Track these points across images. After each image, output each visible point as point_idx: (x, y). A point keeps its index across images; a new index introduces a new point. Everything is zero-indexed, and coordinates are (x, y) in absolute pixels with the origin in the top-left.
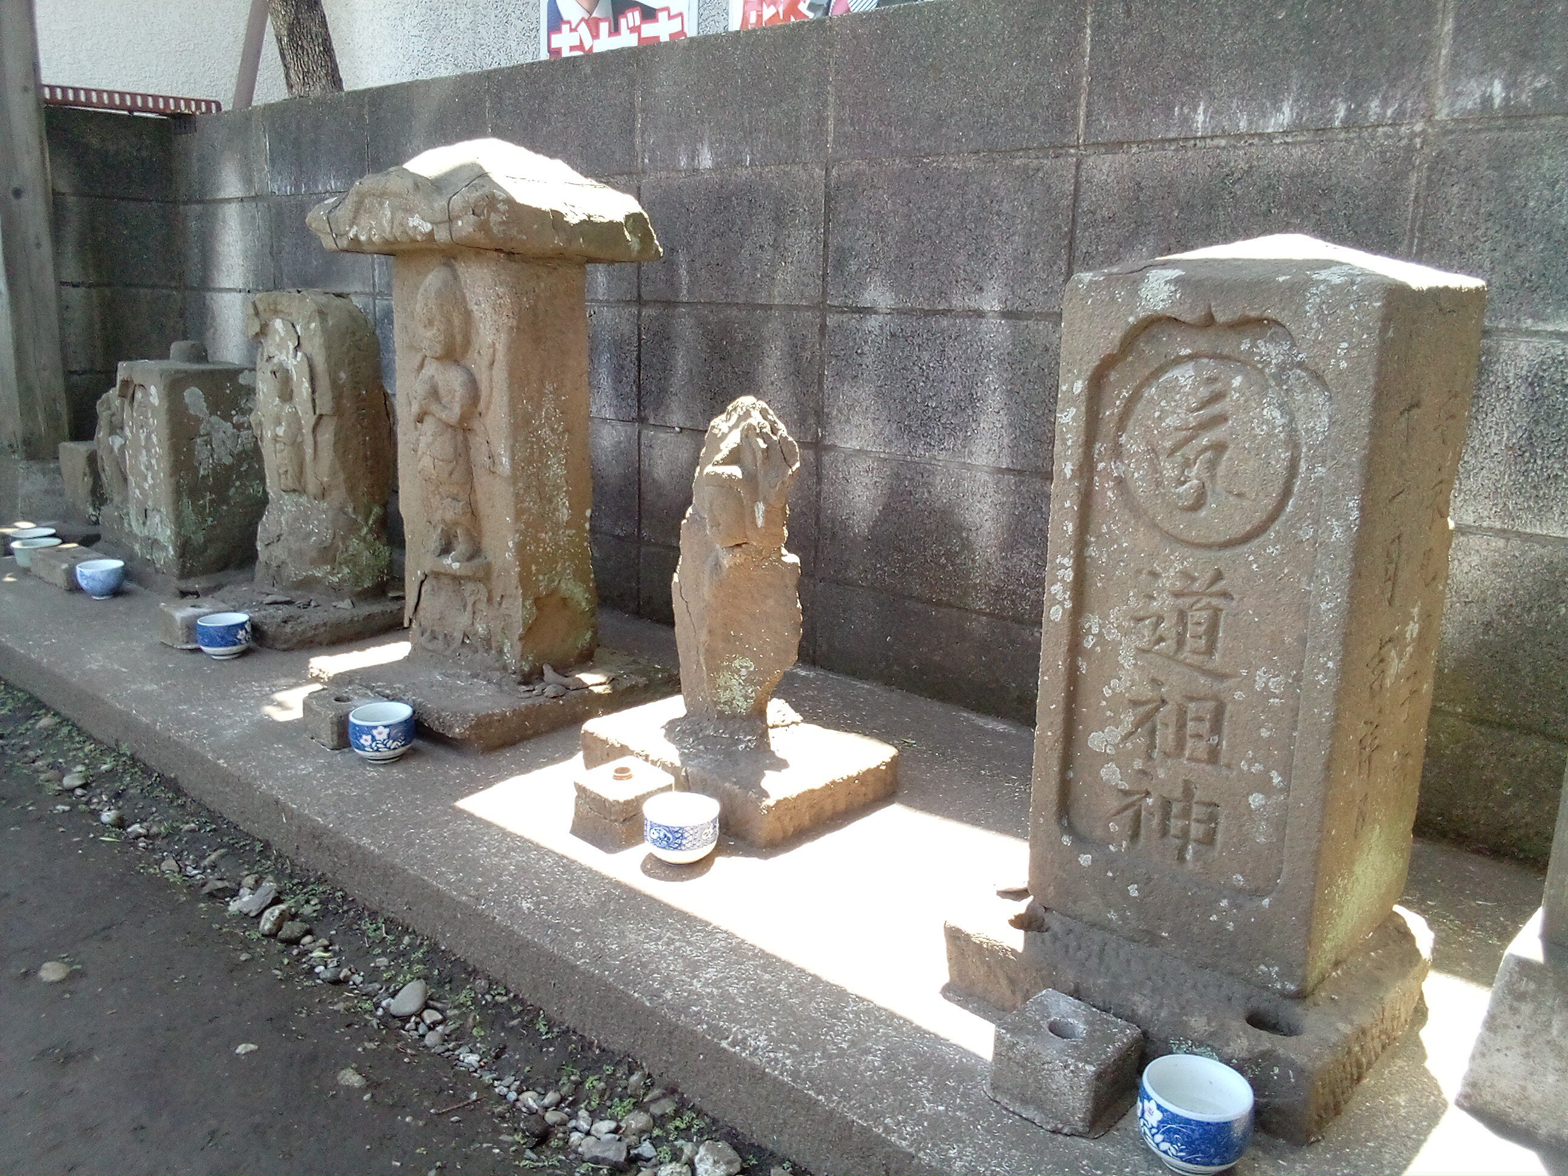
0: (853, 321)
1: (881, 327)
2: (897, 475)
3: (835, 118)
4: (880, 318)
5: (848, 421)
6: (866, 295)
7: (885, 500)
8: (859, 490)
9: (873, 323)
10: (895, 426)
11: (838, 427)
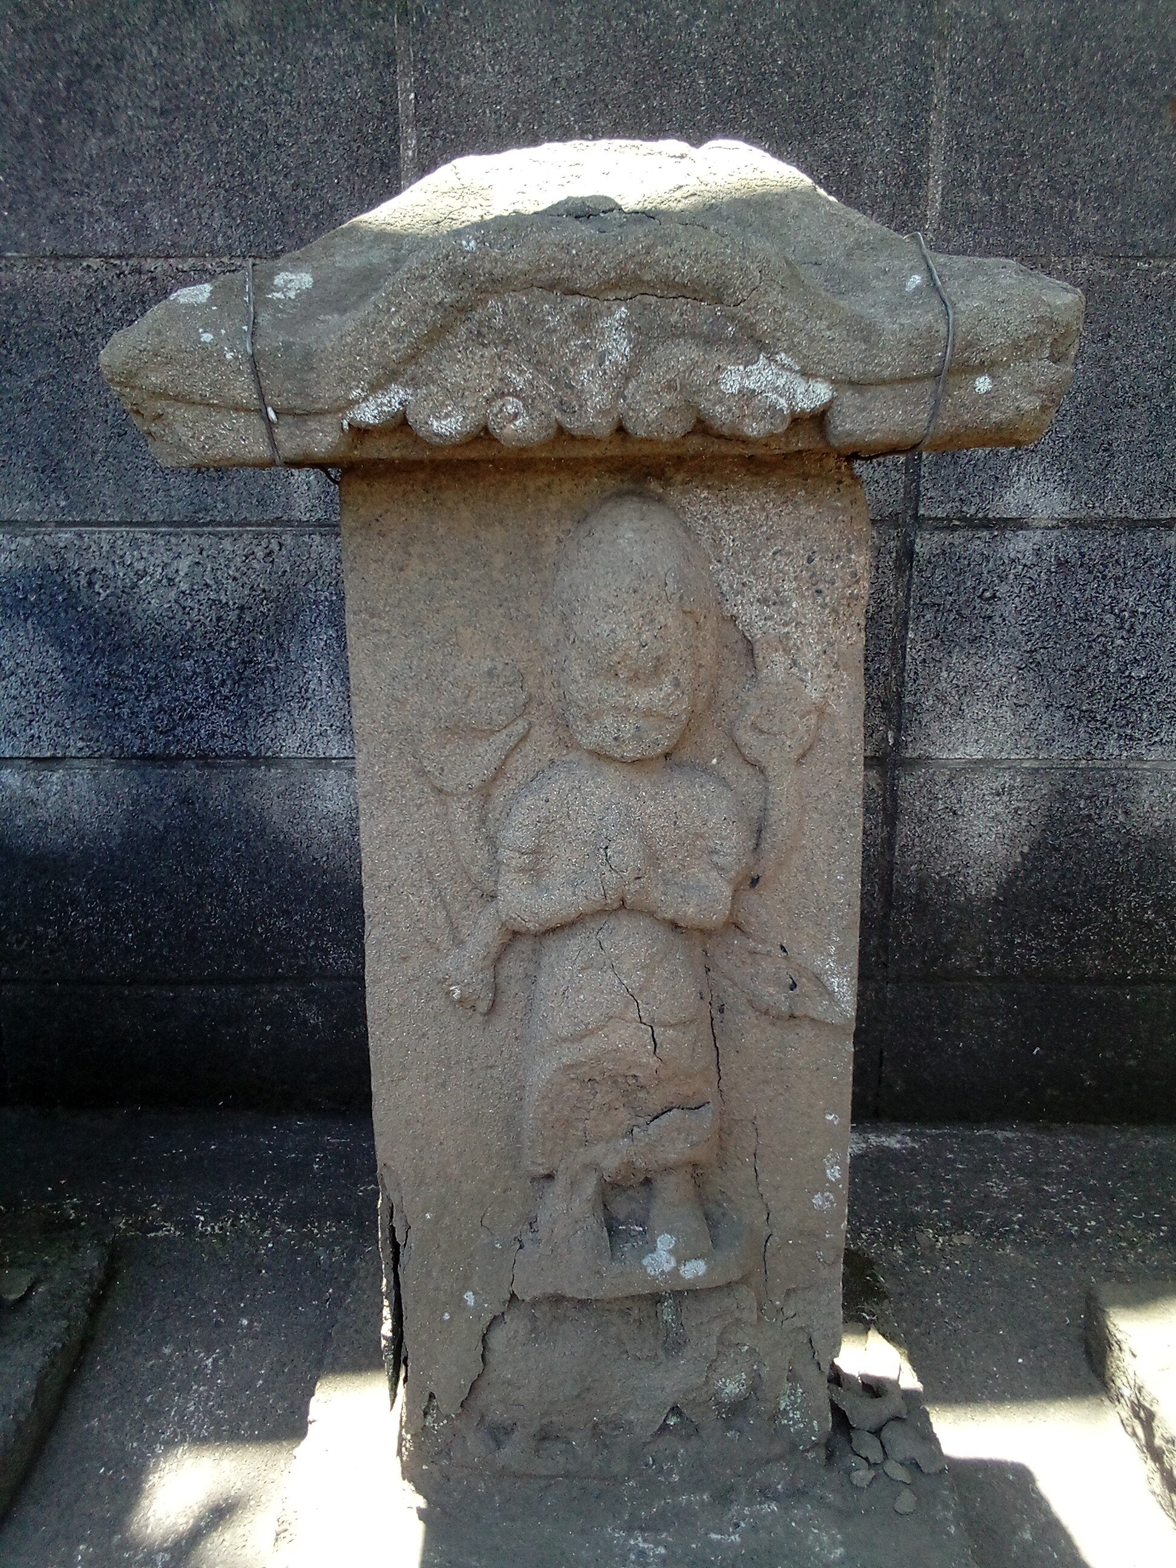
0: (979, 543)
1: (1038, 552)
2: (1063, 793)
3: (945, 175)
4: (1037, 536)
5: (959, 713)
6: (1008, 497)
7: (1036, 835)
8: (980, 826)
9: (1020, 545)
10: (1060, 715)
11: (936, 726)
